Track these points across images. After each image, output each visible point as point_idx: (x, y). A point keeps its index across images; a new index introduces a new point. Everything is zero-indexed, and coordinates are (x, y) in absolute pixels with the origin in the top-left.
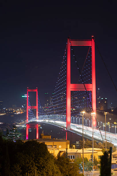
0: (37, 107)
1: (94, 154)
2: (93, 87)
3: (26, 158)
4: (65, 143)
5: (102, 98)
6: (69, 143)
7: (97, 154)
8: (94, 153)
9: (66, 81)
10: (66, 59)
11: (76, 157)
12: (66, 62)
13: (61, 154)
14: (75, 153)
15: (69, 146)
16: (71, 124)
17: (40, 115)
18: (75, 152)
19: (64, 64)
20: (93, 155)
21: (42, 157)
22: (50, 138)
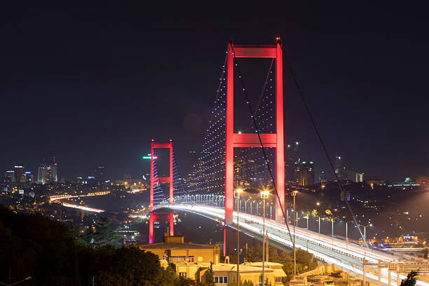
0: (171, 179)
1: (265, 273)
2: (278, 141)
3: (116, 281)
4: (210, 251)
5: (304, 163)
6: (219, 252)
7: (271, 273)
8: (267, 271)
9: (225, 128)
10: (225, 83)
11: (231, 280)
12: (225, 90)
13: (202, 273)
14: (229, 272)
15: (217, 257)
16: (235, 214)
17: (177, 195)
18: (229, 269)
19: (221, 93)
20: (265, 276)
21: (148, 279)
22: (183, 242)
